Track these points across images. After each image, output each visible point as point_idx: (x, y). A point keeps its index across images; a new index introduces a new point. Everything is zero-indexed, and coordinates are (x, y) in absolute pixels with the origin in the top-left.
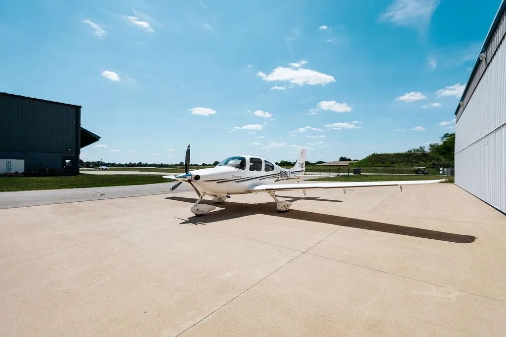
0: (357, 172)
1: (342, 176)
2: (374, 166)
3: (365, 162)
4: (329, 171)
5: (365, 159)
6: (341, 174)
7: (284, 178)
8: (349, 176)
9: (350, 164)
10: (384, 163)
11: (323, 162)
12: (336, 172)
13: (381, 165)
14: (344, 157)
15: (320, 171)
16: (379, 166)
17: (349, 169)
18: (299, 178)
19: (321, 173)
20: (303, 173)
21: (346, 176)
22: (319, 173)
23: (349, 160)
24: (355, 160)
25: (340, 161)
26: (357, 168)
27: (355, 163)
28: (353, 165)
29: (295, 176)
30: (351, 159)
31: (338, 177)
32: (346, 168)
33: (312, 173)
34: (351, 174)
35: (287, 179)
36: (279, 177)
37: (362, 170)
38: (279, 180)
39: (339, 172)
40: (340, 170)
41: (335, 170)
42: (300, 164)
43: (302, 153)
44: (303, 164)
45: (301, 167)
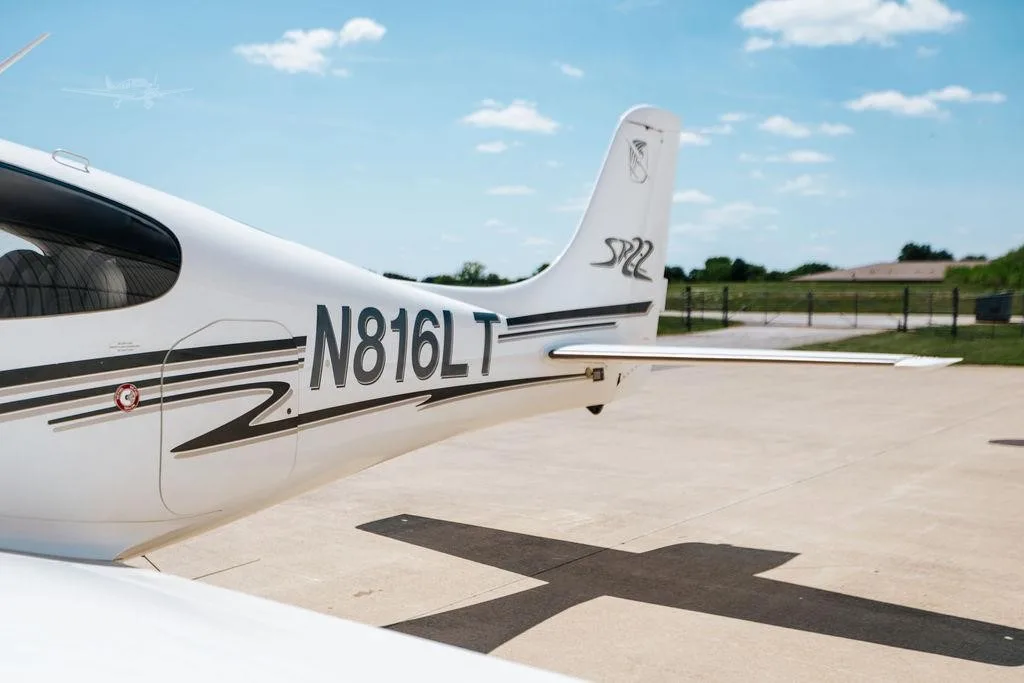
0: (992, 311)
1: (921, 329)
4: (856, 306)
6: (916, 321)
7: (385, 385)
8: (954, 330)
9: (951, 272)
11: (824, 268)
12: (890, 311)
14: (920, 242)
15: (810, 306)
17: (956, 299)
18: (598, 375)
19: (818, 318)
20: (650, 321)
21: (941, 330)
22: (802, 318)
23: (944, 256)
24: (970, 258)
25: (901, 259)
26: (987, 293)
27: (977, 268)
28: (966, 281)
29: (551, 355)
30: (950, 250)
31: (900, 335)
32: (938, 294)
33: (770, 317)
34: (967, 320)
35: (439, 395)
36: (281, 389)
37: (1015, 302)
38: (276, 414)
39: (906, 313)
40: (911, 303)
41: (886, 300)
42: (608, 241)
43: (640, 145)
44: (641, 244)
45: (625, 270)
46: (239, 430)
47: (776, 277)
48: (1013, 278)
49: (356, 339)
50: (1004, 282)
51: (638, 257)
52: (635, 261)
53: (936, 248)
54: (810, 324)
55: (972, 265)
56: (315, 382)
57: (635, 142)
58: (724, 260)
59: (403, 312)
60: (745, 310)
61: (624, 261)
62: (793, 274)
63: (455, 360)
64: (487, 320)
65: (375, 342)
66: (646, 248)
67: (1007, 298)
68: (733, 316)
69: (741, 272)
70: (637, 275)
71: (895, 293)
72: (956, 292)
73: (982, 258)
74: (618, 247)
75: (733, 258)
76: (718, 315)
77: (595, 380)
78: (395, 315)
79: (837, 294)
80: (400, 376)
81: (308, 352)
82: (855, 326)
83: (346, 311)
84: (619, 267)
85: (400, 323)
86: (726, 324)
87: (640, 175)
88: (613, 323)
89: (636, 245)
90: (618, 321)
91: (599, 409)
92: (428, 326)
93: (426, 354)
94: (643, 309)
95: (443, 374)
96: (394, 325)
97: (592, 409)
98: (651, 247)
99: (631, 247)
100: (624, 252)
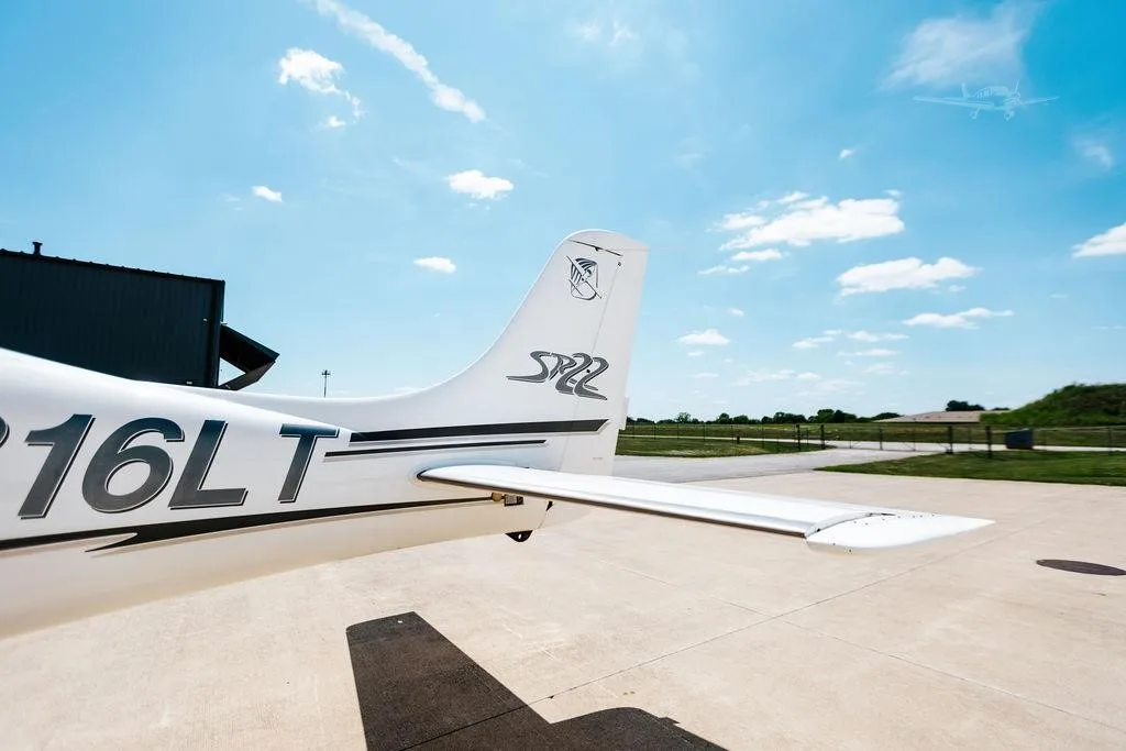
0: (1019, 441)
1: (963, 454)
2: (1078, 423)
3: (1042, 410)
4: (913, 437)
5: (1037, 403)
6: (958, 448)
8: (990, 454)
9: (984, 418)
10: (1116, 413)
11: (895, 415)
12: (940, 441)
13: (1104, 418)
14: (960, 399)
15: (882, 438)
16: (1100, 424)
17: (987, 434)
18: (513, 499)
19: (886, 445)
21: (977, 454)
22: (876, 445)
23: (977, 408)
24: (997, 409)
25: (947, 410)
26: (1013, 430)
27: (1003, 414)
28: (996, 422)
29: (419, 476)
30: (982, 404)
31: (948, 456)
32: (974, 431)
33: (853, 443)
34: (999, 448)
37: (1036, 436)
39: (951, 442)
40: (955, 436)
41: (936, 434)
42: (537, 355)
43: (587, 264)
44: (588, 361)
45: (561, 387)
47: (863, 420)
48: (1031, 421)
50: (1025, 424)
51: (584, 373)
52: (578, 377)
53: (971, 403)
54: (881, 449)
55: (1000, 412)
57: (577, 260)
58: (830, 411)
60: (839, 439)
61: (559, 376)
62: (874, 419)
64: (306, 436)
66: (595, 366)
67: (1030, 433)
68: (827, 443)
69: (840, 417)
70: (581, 391)
71: (944, 429)
72: (988, 428)
73: (1006, 409)
74: (551, 363)
75: (835, 410)
76: (819, 442)
77: (506, 505)
79: (902, 430)
82: (914, 450)
86: (823, 447)
87: (587, 291)
88: (543, 441)
89: (580, 361)
90: (552, 439)
91: (526, 535)
92: (154, 439)
93: (127, 479)
94: (593, 426)
95: (175, 504)
96: (35, 438)
97: (514, 536)
98: (604, 365)
99: (572, 363)
100: (560, 367)
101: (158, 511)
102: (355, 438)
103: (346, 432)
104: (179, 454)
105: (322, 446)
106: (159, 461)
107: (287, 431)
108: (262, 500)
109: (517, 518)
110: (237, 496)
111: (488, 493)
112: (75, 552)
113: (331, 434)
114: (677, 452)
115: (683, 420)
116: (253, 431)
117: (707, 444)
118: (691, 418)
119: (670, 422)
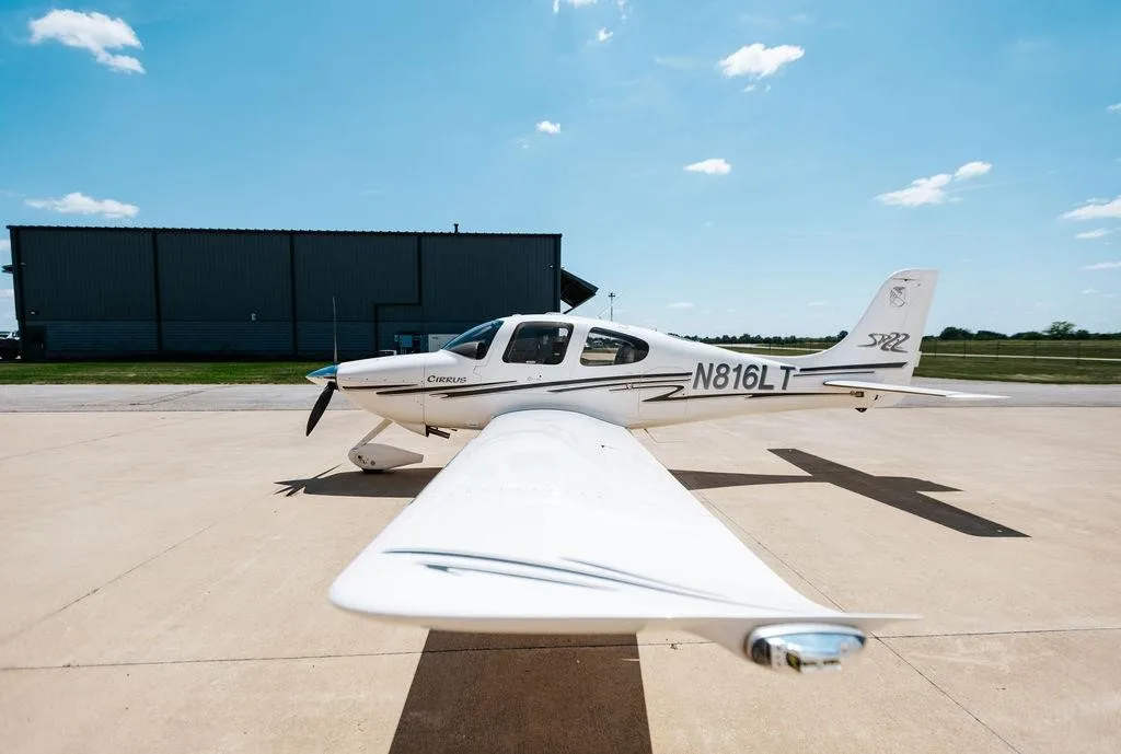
20: (906, 371)
29: (824, 384)
35: (755, 396)
36: (681, 388)
38: (679, 395)
42: (871, 336)
43: (899, 289)
44: (898, 335)
45: (883, 348)
46: (665, 398)
49: (714, 374)
51: (896, 342)
52: (892, 344)
56: (695, 386)
57: (895, 287)
59: (740, 366)
61: (883, 344)
63: (766, 383)
64: (788, 369)
65: (725, 375)
70: (893, 349)
74: (878, 338)
77: (858, 397)
78: (736, 366)
80: (736, 387)
81: (693, 377)
83: (711, 365)
84: (878, 347)
85: (738, 369)
87: (899, 303)
88: (873, 372)
89: (894, 336)
90: (877, 371)
91: (864, 410)
92: (753, 370)
93: (750, 380)
94: (900, 365)
95: (759, 388)
96: (734, 370)
97: (859, 409)
98: (907, 336)
99: (889, 337)
100: (883, 339)
101: (756, 390)
102: (801, 370)
103: (798, 368)
104: (759, 374)
105: (792, 373)
106: (754, 375)
107: (782, 368)
108: (778, 389)
109: (861, 402)
110: (771, 387)
111: (849, 391)
112: (741, 398)
113: (794, 368)
114: (1025, 377)
115: (1060, 334)
116: (774, 368)
117: (1081, 368)
118: (1075, 330)
119: (1033, 336)
